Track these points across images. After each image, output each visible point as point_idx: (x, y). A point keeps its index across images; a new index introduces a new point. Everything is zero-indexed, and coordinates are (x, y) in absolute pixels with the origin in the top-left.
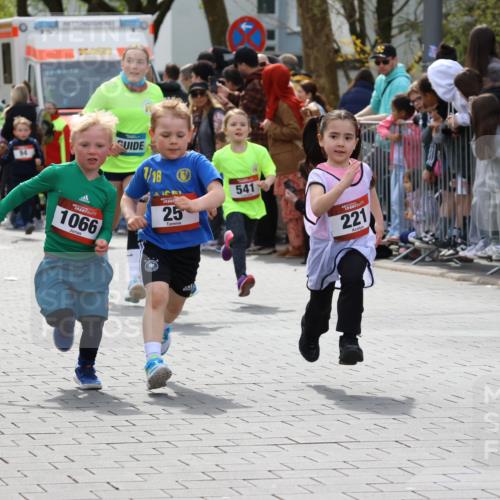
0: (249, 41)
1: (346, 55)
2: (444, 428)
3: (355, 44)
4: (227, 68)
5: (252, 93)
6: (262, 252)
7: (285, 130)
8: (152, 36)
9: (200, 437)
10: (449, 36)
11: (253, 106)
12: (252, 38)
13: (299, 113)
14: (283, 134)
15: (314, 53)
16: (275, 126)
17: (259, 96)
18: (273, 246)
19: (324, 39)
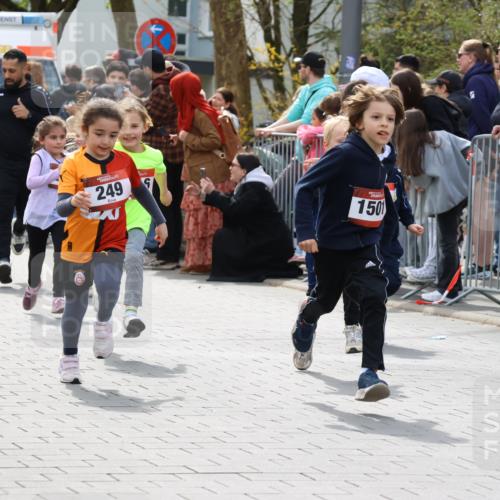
0: (158, 45)
1: (260, 63)
2: (352, 460)
3: (269, 52)
4: (132, 71)
5: (157, 99)
6: (165, 267)
7: (205, 140)
8: (55, 35)
9: (92, 463)
10: (366, 48)
11: (157, 113)
12: (162, 42)
13: (217, 121)
14: (203, 145)
15: (227, 59)
16: (192, 137)
17: (163, 102)
18: (177, 261)
19: (237, 45)
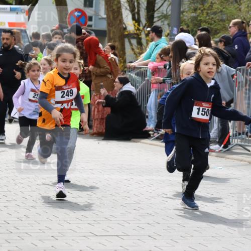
0: (79, 22)
1: (130, 31)
2: (174, 229)
3: (134, 25)
8: (27, 17)
9: (44, 231)
10: (183, 23)
12: (81, 20)
13: (108, 61)
14: (101, 72)
15: (113, 29)
19: (118, 22)
